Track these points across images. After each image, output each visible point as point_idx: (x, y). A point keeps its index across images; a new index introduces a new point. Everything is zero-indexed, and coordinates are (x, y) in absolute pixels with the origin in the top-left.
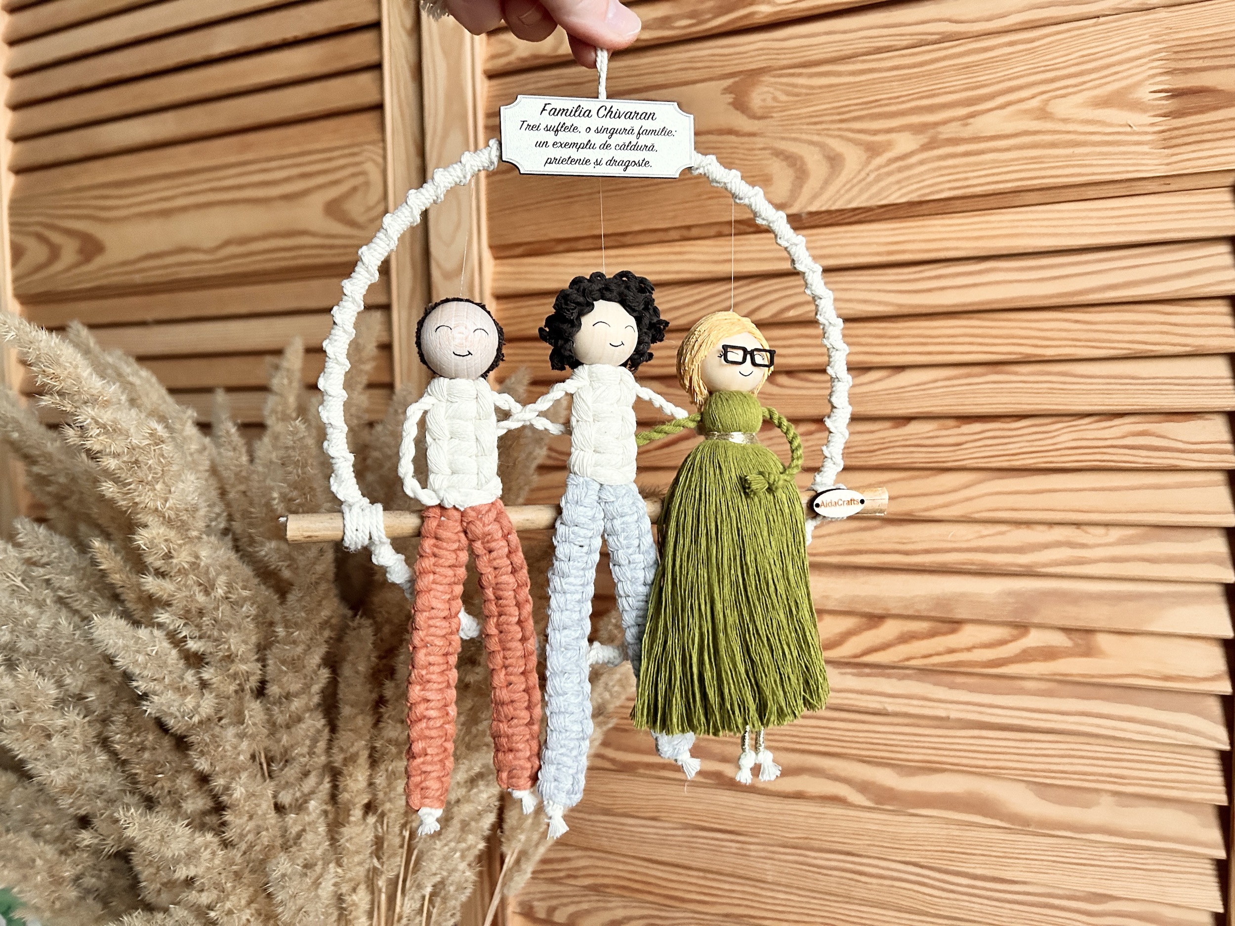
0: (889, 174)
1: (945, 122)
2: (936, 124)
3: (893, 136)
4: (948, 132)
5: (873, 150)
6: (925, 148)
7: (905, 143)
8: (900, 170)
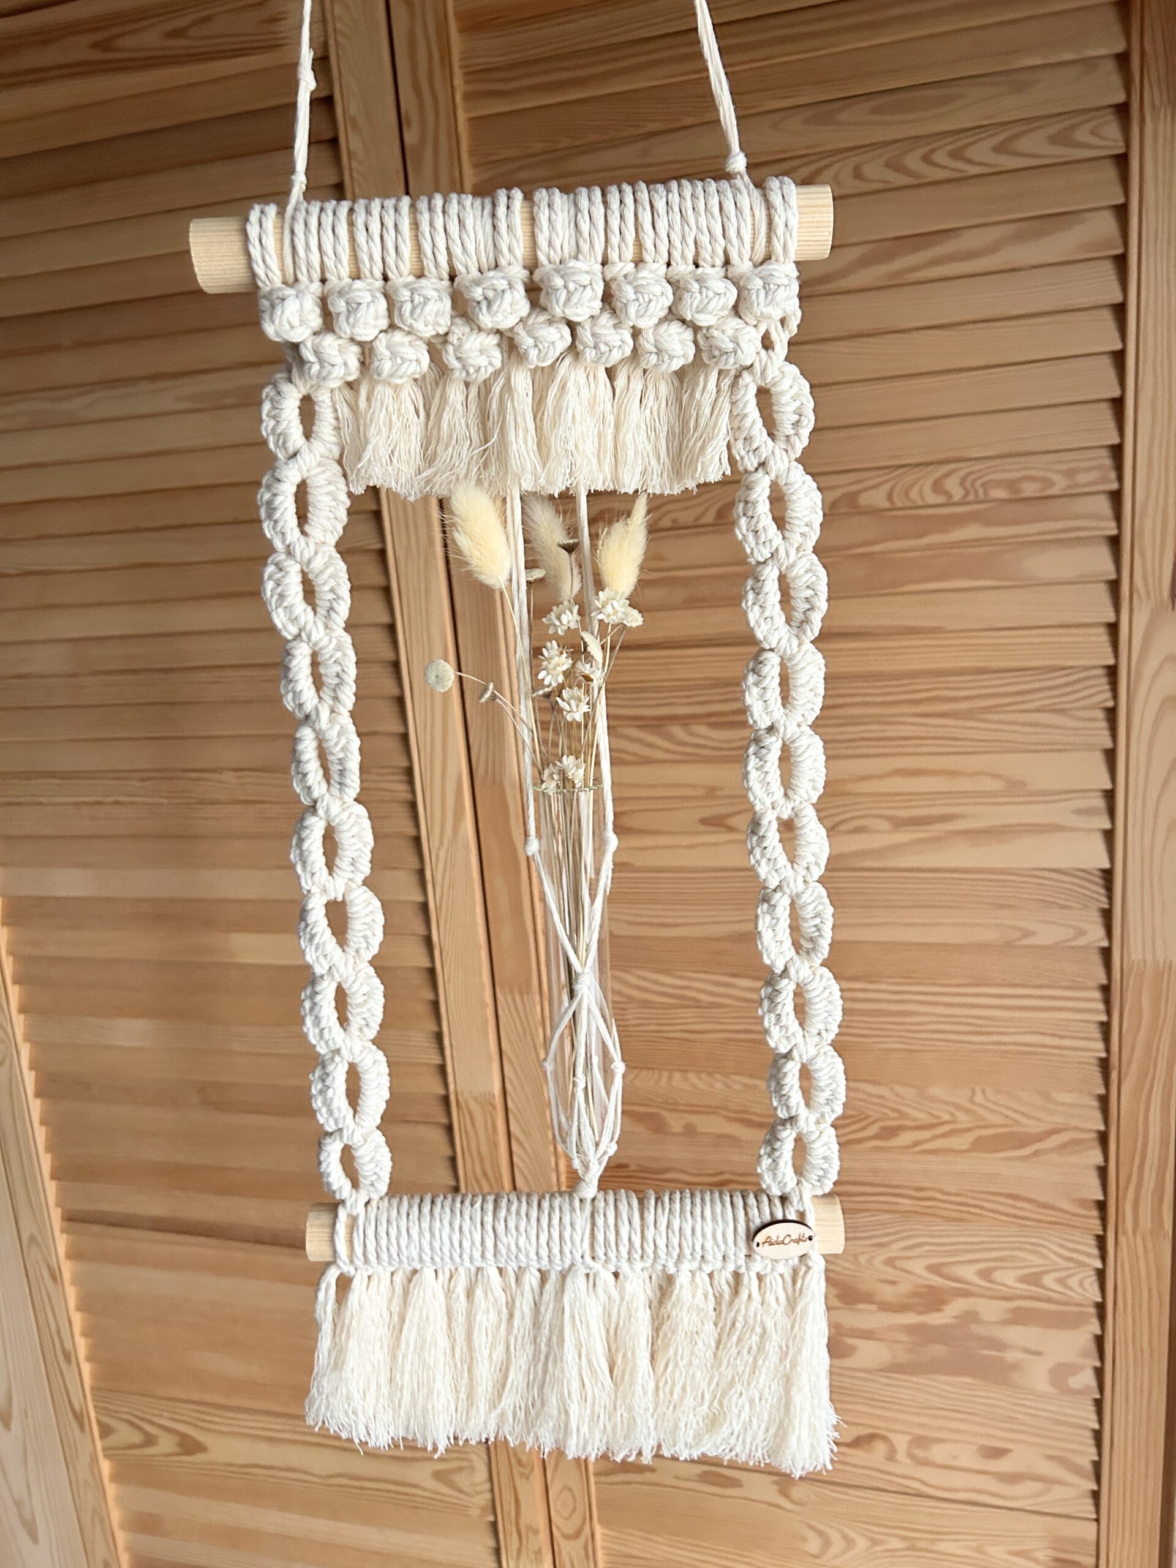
0: (886, 1557)
1: (920, 1539)
2: (916, 1539)
3: (887, 1538)
4: (922, 1544)
5: (875, 1542)
6: (908, 1549)
7: (895, 1544)
8: (892, 1557)
